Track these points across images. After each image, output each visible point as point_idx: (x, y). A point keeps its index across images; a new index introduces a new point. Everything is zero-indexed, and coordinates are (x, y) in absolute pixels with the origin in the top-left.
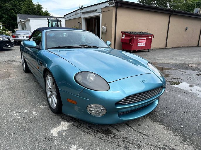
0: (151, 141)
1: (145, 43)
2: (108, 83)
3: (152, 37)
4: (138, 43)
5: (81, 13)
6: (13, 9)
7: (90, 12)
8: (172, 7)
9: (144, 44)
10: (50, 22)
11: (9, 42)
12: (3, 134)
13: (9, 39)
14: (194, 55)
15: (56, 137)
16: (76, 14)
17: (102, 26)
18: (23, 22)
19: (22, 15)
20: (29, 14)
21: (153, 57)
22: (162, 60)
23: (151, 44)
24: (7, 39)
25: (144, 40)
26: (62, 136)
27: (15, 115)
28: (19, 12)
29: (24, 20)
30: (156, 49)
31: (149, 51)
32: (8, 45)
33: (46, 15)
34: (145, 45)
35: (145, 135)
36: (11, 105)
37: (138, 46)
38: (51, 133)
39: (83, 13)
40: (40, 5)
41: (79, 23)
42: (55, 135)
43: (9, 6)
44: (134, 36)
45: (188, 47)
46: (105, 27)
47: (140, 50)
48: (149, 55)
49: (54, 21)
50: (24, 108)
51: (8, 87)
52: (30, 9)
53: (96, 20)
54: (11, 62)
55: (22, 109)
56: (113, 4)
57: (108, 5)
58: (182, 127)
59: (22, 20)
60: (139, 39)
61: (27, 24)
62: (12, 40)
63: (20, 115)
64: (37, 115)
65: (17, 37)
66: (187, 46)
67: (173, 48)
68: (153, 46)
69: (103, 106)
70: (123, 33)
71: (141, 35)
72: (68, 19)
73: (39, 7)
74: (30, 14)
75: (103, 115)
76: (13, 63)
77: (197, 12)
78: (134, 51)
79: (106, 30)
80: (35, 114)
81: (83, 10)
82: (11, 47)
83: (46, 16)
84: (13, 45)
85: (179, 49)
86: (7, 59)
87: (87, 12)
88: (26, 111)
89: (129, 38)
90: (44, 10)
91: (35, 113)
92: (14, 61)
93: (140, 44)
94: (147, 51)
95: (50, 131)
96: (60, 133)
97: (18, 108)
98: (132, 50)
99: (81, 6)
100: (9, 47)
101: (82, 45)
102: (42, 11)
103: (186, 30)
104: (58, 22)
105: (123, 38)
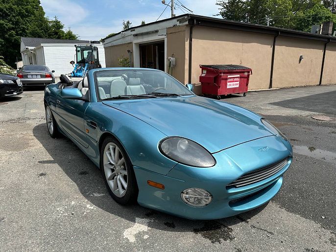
0: (282, 242)
1: (238, 82)
2: (211, 154)
3: (249, 72)
4: (228, 84)
5: (132, 36)
6: (13, 29)
7: (148, 34)
8: (274, 23)
9: (237, 84)
10: (79, 51)
11: (15, 87)
12: (48, 243)
13: (15, 81)
14: (317, 101)
15: (134, 244)
16: (123, 37)
17: (168, 57)
18: (31, 50)
19: (30, 39)
20: (40, 37)
21: (253, 105)
22: (269, 110)
23: (247, 85)
24: (11, 82)
25: (237, 77)
26: (143, 241)
27: (58, 211)
28: (24, 33)
29: (33, 48)
30: (255, 91)
31: (244, 95)
32: (14, 92)
33: (70, 38)
34: (238, 86)
35: (270, 233)
36: (45, 193)
37: (228, 87)
38: (124, 237)
39: (136, 35)
40: (59, 22)
41: (129, 51)
42: (132, 240)
43: (6, 25)
44: (221, 73)
45: (305, 86)
46: (172, 59)
47: (231, 94)
48: (247, 102)
49: (86, 48)
50: (68, 198)
51: (32, 164)
52: (42, 29)
53: (157, 47)
54: (24, 121)
55: (65, 199)
56: (186, 21)
57: (178, 24)
58: (323, 217)
59: (30, 48)
60: (229, 77)
61: (38, 53)
62: (19, 82)
63: (66, 210)
64: (93, 209)
65: (26, 76)
66: (303, 85)
67: (281, 89)
68: (251, 87)
69: (207, 191)
70: (203, 67)
71: (232, 70)
72: (110, 45)
73: (58, 26)
74: (42, 38)
75: (207, 205)
76: (28, 122)
77: (316, 32)
78: (221, 96)
79: (174, 63)
80: (90, 208)
81: (134, 30)
82: (18, 94)
83: (69, 41)
84: (20, 90)
85: (292, 91)
86: (15, 115)
87: (142, 34)
88: (73, 203)
89: (212, 76)
90: (65, 30)
91: (89, 205)
92: (29, 119)
93: (230, 85)
94: (243, 95)
95: (121, 233)
96: (139, 236)
97: (59, 198)
98: (218, 95)
99: (126, 23)
100: (15, 93)
101: (153, 93)
102: (63, 32)
103: (300, 60)
104: (92, 51)
105: (203, 75)
